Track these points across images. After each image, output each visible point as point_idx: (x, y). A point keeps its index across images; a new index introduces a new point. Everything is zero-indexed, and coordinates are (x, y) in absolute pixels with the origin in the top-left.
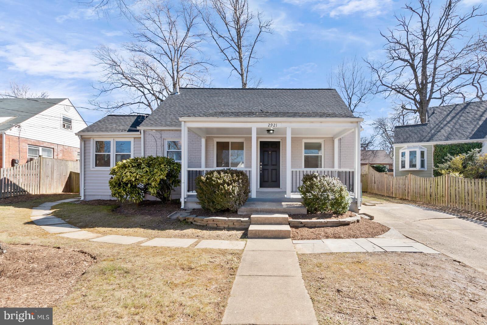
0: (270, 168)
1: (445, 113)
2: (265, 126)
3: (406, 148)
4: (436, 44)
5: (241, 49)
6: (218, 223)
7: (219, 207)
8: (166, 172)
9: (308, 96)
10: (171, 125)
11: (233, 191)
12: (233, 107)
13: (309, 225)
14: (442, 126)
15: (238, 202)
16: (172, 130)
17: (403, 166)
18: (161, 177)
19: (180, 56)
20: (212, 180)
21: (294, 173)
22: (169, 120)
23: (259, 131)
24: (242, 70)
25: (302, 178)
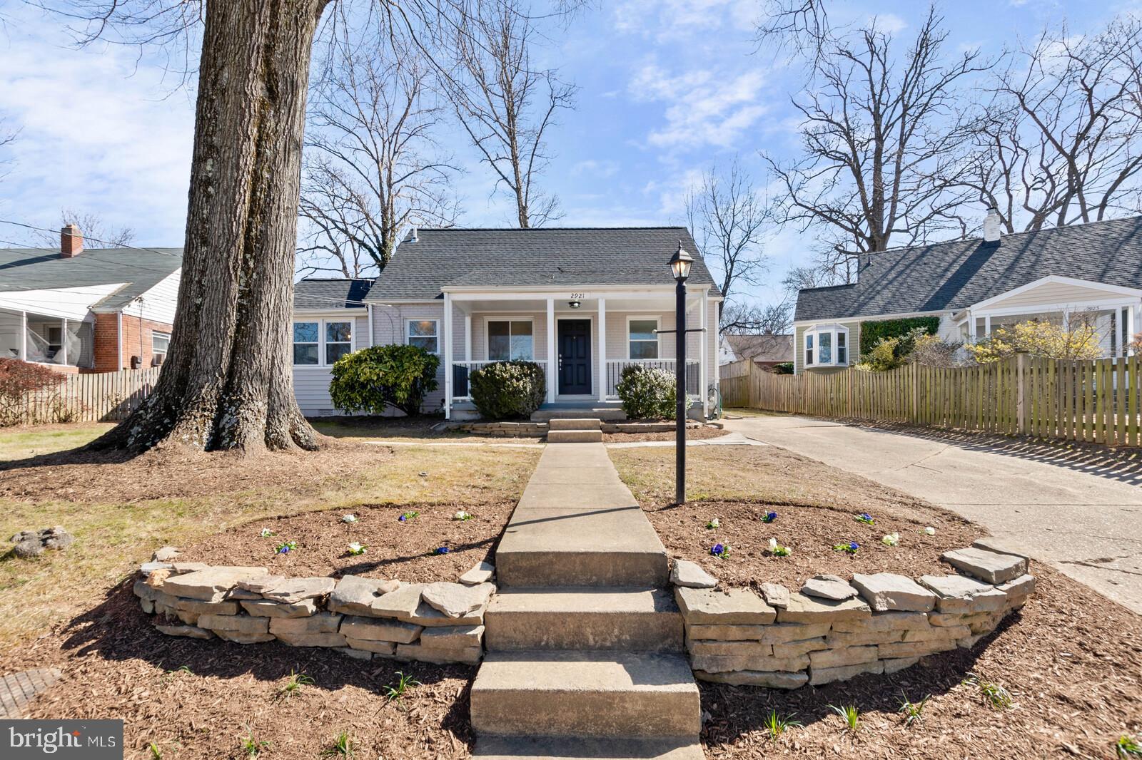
0: (574, 362)
1: (888, 265)
2: (567, 297)
3: (815, 328)
4: (899, 123)
5: (514, 138)
6: (506, 429)
7: (505, 410)
8: (422, 367)
9: (638, 241)
10: (416, 296)
11: (525, 388)
12: (511, 264)
13: (627, 430)
14: (879, 288)
15: (531, 404)
16: (418, 304)
17: (810, 360)
18: (416, 374)
19: (395, 153)
20: (495, 374)
21: (611, 367)
22: (410, 287)
23: (558, 304)
24: (517, 180)
25: (621, 372)
